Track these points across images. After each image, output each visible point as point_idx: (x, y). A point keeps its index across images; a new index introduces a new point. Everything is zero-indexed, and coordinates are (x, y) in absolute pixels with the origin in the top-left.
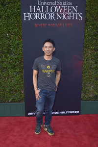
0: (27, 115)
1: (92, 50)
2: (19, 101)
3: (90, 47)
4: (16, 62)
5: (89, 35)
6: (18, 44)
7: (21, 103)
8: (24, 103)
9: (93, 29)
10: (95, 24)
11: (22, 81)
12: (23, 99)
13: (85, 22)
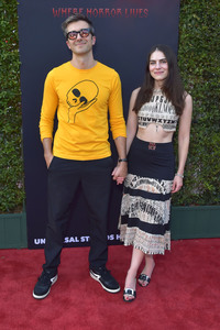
0: (32, 246)
1: (197, 75)
2: (12, 210)
3: (194, 69)
4: (3, 108)
5: (191, 38)
6: (8, 61)
7: (15, 214)
8: (23, 214)
9: (200, 24)
10: (205, 11)
11: (19, 156)
12: (21, 204)
13: (181, 6)
